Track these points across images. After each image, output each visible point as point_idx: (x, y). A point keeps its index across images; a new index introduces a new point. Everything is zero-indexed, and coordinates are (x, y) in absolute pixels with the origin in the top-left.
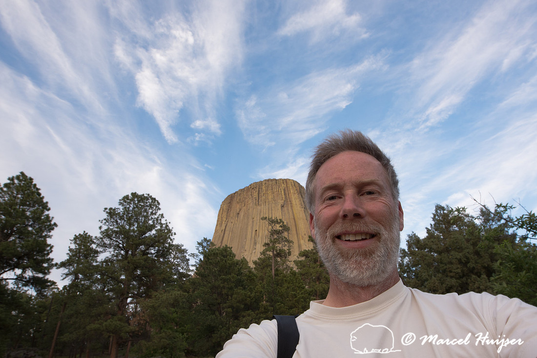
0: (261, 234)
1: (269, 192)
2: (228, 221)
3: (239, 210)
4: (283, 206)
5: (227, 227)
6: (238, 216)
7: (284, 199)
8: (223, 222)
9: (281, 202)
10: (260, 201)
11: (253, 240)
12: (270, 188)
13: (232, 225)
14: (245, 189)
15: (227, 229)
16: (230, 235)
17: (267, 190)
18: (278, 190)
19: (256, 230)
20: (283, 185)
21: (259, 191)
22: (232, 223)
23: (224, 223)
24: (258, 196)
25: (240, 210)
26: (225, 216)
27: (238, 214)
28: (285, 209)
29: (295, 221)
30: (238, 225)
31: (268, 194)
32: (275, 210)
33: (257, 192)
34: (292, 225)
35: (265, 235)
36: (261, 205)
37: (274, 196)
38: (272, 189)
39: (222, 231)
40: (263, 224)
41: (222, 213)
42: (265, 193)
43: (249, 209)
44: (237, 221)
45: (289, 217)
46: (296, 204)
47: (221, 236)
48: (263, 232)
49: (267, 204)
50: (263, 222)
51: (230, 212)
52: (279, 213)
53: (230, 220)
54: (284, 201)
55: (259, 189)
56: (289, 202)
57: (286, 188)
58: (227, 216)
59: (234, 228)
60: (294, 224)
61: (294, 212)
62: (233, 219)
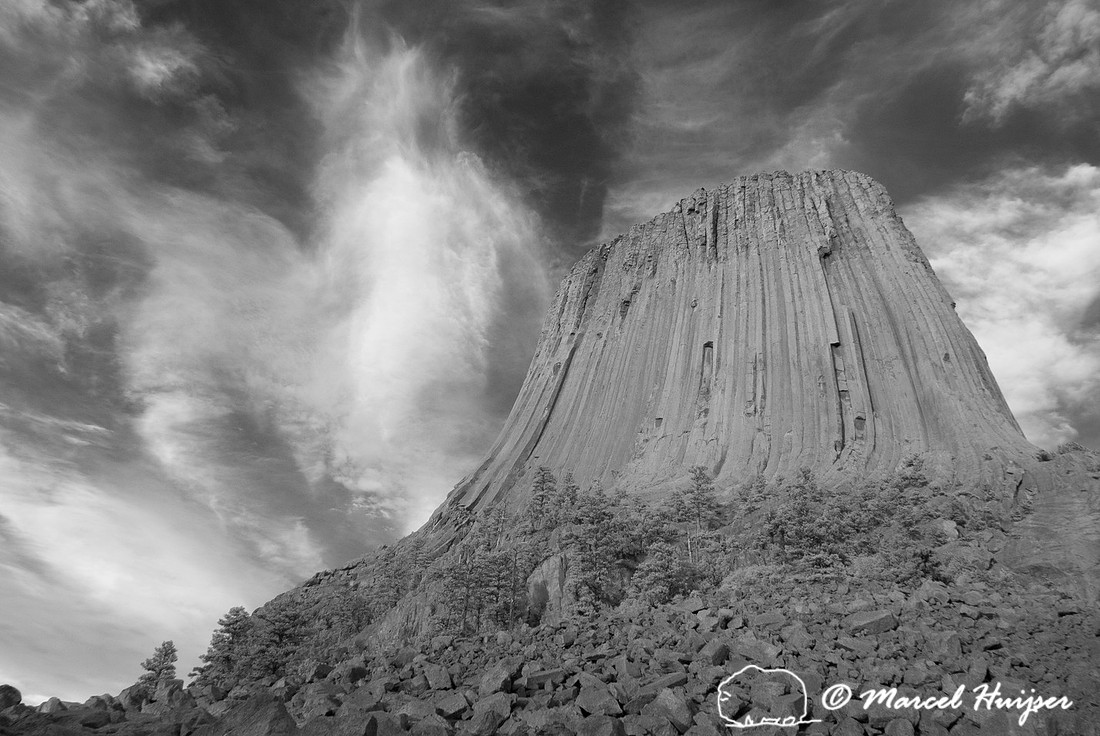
0: (730, 358)
1: (762, 213)
2: (582, 335)
3: (628, 291)
4: (826, 255)
5: (578, 353)
6: (624, 314)
7: (828, 229)
8: (565, 339)
9: (816, 241)
10: (720, 245)
11: (696, 380)
12: (765, 200)
13: (602, 342)
14: (658, 222)
15: (575, 361)
16: (591, 377)
17: (751, 208)
18: (798, 203)
19: (709, 345)
20: (819, 190)
21: (716, 216)
22: (599, 335)
23: (569, 341)
24: (715, 232)
25: (636, 290)
26: (573, 319)
27: (627, 303)
28: (837, 261)
29: (887, 308)
30: (623, 343)
31: (754, 219)
32: (792, 267)
33: (710, 218)
34: (875, 322)
35: (751, 358)
36: (725, 259)
37: (782, 224)
38: (773, 203)
39: (557, 368)
40: (737, 321)
41: (562, 311)
42: (743, 219)
43: (674, 282)
44: (621, 327)
45: (859, 292)
46: (888, 248)
47: (553, 385)
48: (742, 348)
49: (753, 252)
50: (738, 314)
51: (593, 303)
52: (815, 277)
53: (592, 327)
54: (832, 237)
55: (716, 208)
56: (853, 244)
57: (833, 198)
58: (580, 317)
59: (606, 354)
60: (884, 318)
61: (881, 274)
62: (605, 323)
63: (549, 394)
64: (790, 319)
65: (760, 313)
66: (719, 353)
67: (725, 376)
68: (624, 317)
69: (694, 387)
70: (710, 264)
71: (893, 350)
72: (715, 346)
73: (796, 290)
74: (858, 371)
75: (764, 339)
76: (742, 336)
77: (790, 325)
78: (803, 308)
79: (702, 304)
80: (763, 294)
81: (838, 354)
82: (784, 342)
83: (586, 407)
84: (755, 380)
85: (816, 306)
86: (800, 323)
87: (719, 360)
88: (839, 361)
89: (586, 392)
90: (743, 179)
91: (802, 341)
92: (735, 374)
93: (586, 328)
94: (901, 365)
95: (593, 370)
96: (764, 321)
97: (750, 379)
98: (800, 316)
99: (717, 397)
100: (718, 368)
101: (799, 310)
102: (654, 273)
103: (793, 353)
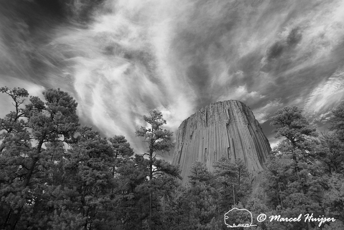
0: (210, 152)
1: (216, 114)
2: (183, 143)
3: (191, 133)
4: (228, 125)
5: (183, 148)
7: (228, 118)
9: (226, 121)
10: (208, 122)
11: (204, 158)
12: (216, 110)
13: (187, 146)
14: (196, 114)
15: (183, 150)
16: (186, 155)
17: (213, 112)
18: (223, 111)
19: (206, 149)
20: (227, 106)
21: (207, 114)
23: (181, 145)
24: (207, 118)
25: (193, 132)
26: (181, 139)
27: (191, 136)
28: (230, 126)
29: (240, 137)
30: (191, 146)
31: (214, 115)
32: (221, 129)
33: (205, 115)
34: (237, 140)
35: (213, 152)
36: (209, 126)
37: (220, 116)
38: (218, 111)
39: (179, 152)
40: (211, 142)
41: (179, 137)
42: (212, 115)
43: (200, 131)
44: (191, 142)
45: (235, 133)
46: (240, 121)
47: (179, 156)
48: (212, 149)
49: (214, 124)
50: (211, 141)
51: (185, 135)
52: (225, 131)
53: (185, 142)
54: (229, 120)
55: (207, 112)
56: (234, 121)
57: (230, 108)
58: (183, 139)
59: (188, 149)
60: (239, 139)
61: (239, 128)
62: (187, 141)
63: (178, 158)
64: (221, 142)
65: (215, 141)
66: (208, 151)
67: (209, 156)
68: (191, 139)
69: (204, 159)
70: (206, 127)
71: (240, 147)
72: (207, 149)
73: (222, 135)
74: (233, 153)
75: (216, 147)
76: (212, 146)
77: (221, 144)
78: (223, 139)
79: (205, 138)
80: (216, 135)
81: (230, 150)
82: (219, 147)
83: (185, 162)
84: (214, 157)
85: (225, 138)
86: (222, 143)
87: (208, 153)
88: (229, 151)
89: (185, 159)
90: (212, 104)
91: (223, 147)
92: (211, 156)
93: (184, 141)
94: (242, 150)
95: (186, 153)
96: (216, 142)
97: (213, 157)
98: (222, 141)
99: (207, 161)
100: (208, 154)
101: (222, 140)
102: (196, 128)
103: (221, 150)
